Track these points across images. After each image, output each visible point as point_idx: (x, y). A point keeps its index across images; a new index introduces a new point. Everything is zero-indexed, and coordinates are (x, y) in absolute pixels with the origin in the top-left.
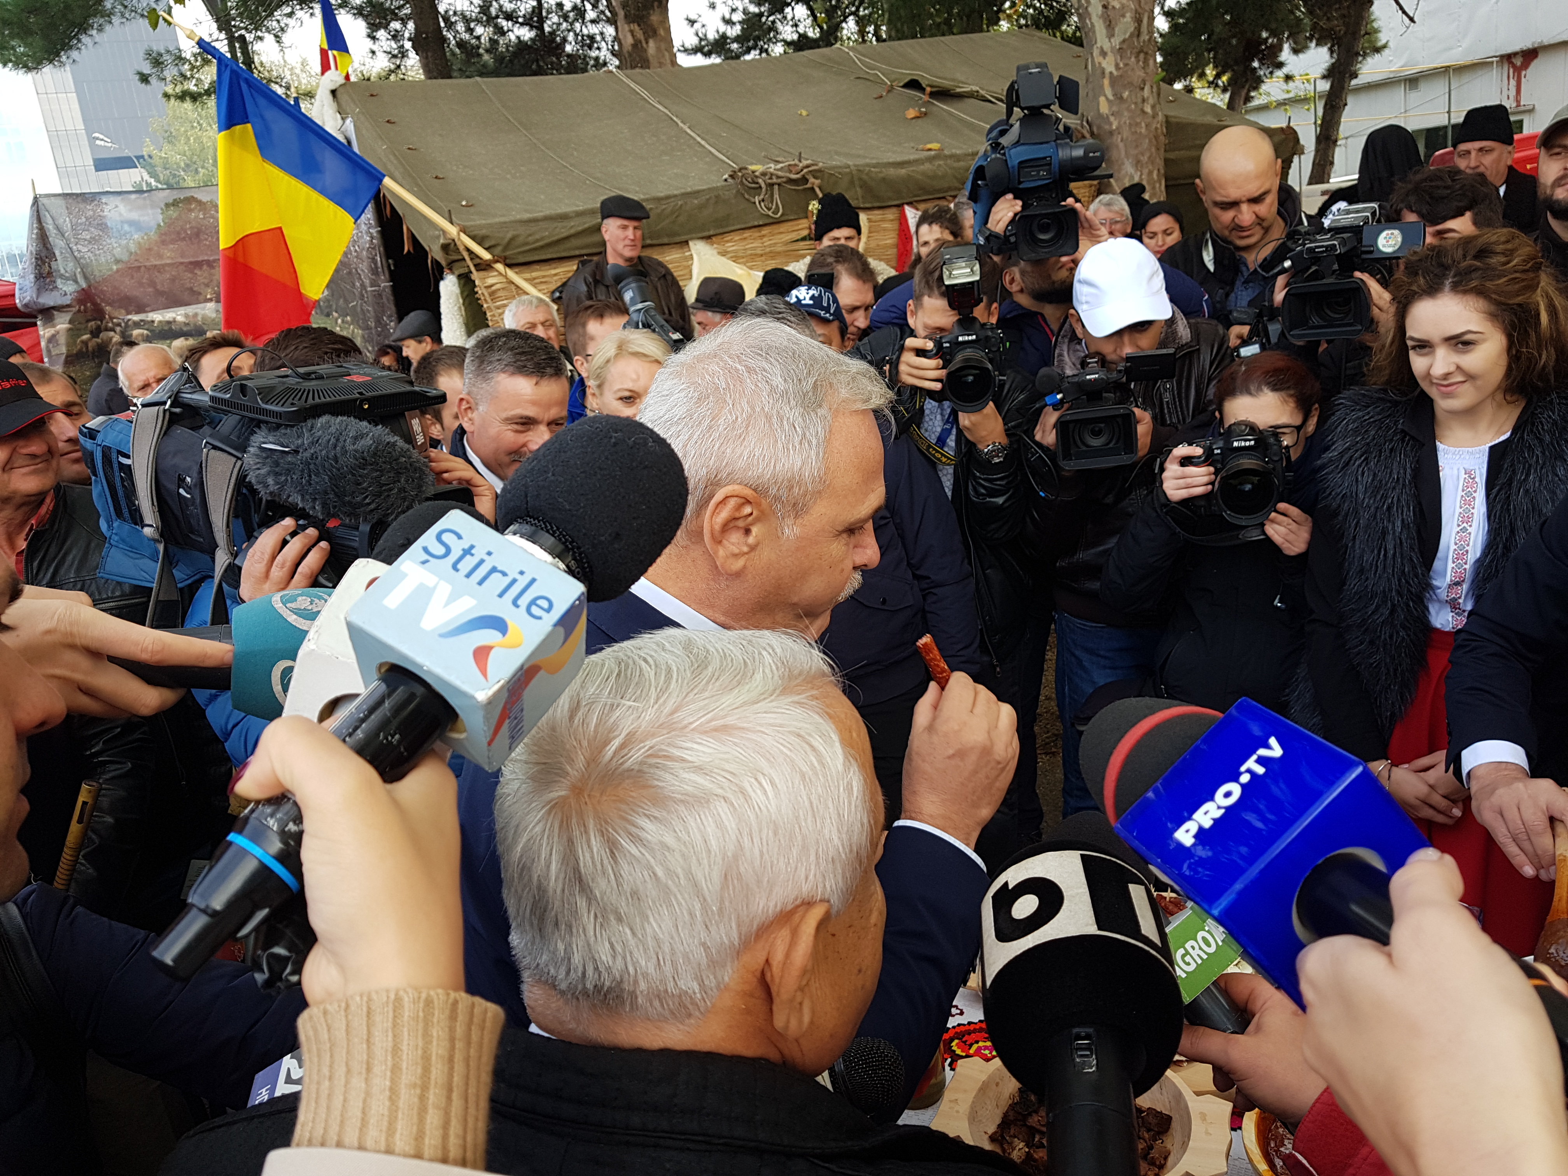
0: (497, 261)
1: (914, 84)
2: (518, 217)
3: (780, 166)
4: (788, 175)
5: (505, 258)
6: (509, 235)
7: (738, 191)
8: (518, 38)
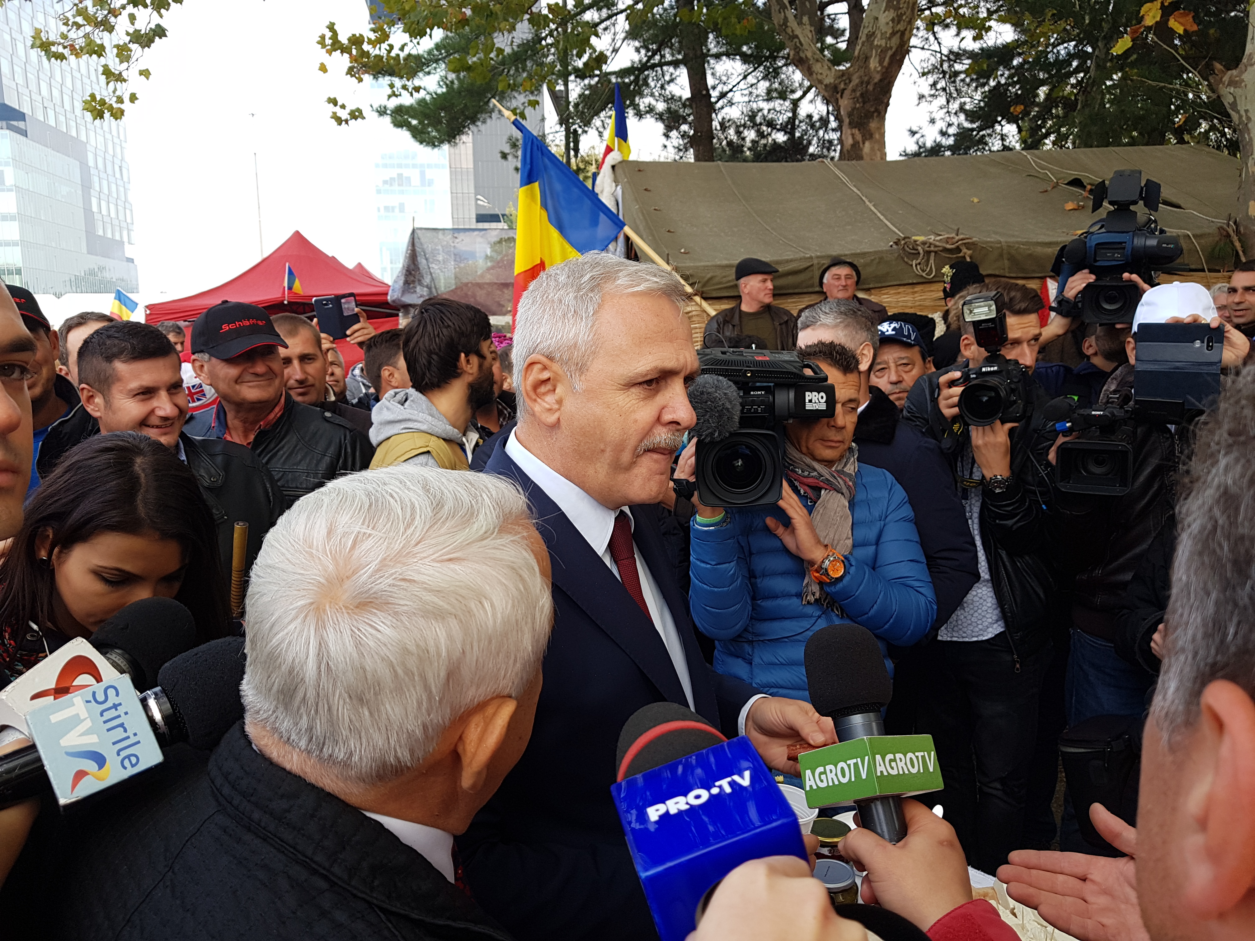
0: (696, 295)
1: (1076, 183)
2: (719, 263)
3: (938, 238)
4: (945, 245)
5: (703, 293)
6: (709, 276)
7: (899, 255)
8: (774, 140)
